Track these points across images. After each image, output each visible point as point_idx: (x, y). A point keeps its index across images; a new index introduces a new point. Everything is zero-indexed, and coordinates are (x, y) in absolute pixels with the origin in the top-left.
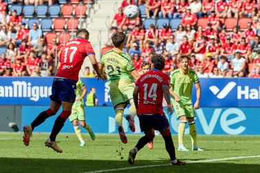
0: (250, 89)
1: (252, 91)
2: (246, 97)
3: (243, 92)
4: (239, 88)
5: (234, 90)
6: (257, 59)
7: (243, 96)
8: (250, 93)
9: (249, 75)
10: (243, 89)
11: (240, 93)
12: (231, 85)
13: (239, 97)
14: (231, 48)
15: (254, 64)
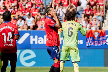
0: (38, 37)
1: (39, 38)
2: (36, 43)
3: (34, 40)
4: (32, 37)
5: (28, 39)
6: (43, 19)
7: (34, 42)
8: (38, 40)
9: (38, 29)
10: (34, 37)
11: (32, 40)
12: (26, 35)
13: (32, 43)
14: (26, 11)
15: (41, 22)
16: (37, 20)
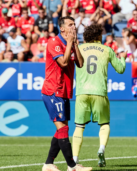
0: (34, 76)
1: (36, 79)
2: (29, 88)
3: (25, 81)
4: (20, 75)
5: (14, 78)
6: (43, 39)
7: (25, 86)
8: (33, 81)
9: (33, 59)
10: (25, 77)
11: (21, 82)
12: (10, 72)
13: (20, 87)
14: (9, 24)
15: (39, 45)
16: (32, 42)
